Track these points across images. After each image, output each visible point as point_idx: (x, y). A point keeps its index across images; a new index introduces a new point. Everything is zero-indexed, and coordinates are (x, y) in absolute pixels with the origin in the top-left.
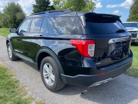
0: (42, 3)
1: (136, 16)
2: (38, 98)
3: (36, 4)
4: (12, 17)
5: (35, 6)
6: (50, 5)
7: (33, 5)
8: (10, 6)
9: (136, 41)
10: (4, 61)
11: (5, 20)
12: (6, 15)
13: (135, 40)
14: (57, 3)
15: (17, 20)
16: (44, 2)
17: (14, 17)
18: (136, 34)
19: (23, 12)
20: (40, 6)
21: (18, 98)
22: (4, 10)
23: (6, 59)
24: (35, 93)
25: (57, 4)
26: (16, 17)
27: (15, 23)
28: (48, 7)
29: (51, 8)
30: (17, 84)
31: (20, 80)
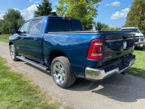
0: (44, 10)
1: (133, 22)
2: (65, 103)
3: (37, 11)
4: (13, 23)
5: (37, 13)
6: (51, 12)
7: (35, 12)
8: (10, 12)
9: (138, 45)
10: (16, 67)
11: (6, 27)
12: (6, 21)
15: (18, 26)
16: (46, 9)
17: (15, 23)
18: (138, 39)
19: (23, 19)
20: (42, 13)
21: (44, 104)
22: (4, 17)
23: (17, 65)
24: (60, 98)
25: (60, 11)
26: (17, 23)
28: (50, 14)
30: (38, 89)
31: (40, 85)
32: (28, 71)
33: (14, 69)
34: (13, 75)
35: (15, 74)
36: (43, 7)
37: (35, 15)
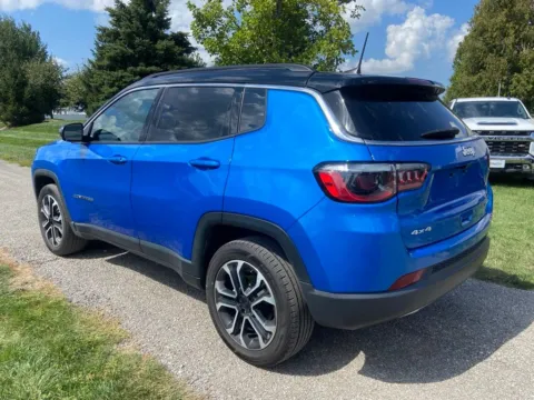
0: (136, 23)
1: (481, 77)
4: (8, 76)
5: (108, 35)
6: (168, 32)
7: (100, 30)
9: (526, 168)
10: (39, 263)
13: (521, 164)
14: (209, 23)
15: (28, 89)
16: (144, 19)
17: (16, 77)
18: (527, 144)
19: (47, 60)
20: (129, 35)
25: (208, 28)
27: (19, 99)
28: (162, 39)
29: (173, 42)
30: (167, 388)
31: (167, 359)
32: (95, 287)
33: (29, 278)
34: (30, 305)
35: (38, 303)
36: (132, 11)
37: (97, 44)
